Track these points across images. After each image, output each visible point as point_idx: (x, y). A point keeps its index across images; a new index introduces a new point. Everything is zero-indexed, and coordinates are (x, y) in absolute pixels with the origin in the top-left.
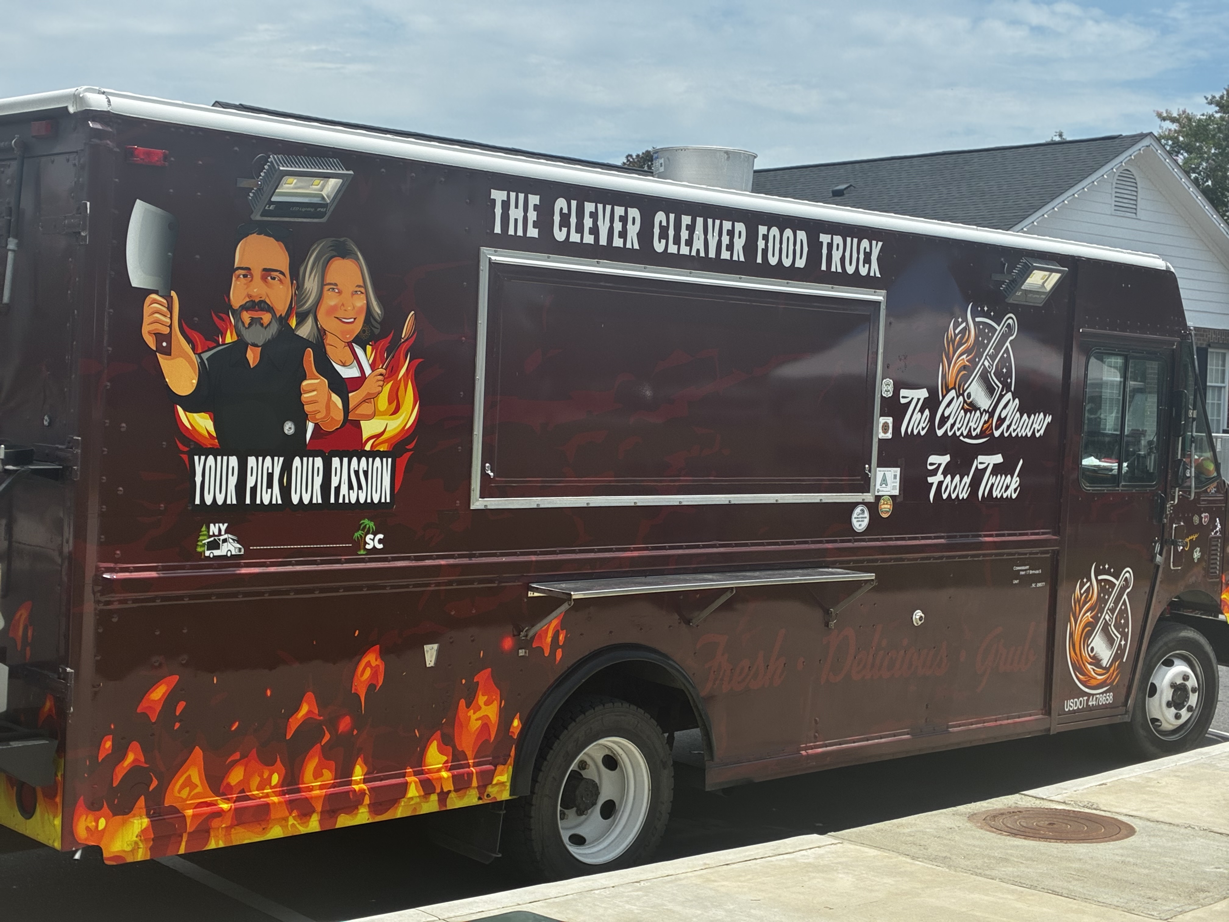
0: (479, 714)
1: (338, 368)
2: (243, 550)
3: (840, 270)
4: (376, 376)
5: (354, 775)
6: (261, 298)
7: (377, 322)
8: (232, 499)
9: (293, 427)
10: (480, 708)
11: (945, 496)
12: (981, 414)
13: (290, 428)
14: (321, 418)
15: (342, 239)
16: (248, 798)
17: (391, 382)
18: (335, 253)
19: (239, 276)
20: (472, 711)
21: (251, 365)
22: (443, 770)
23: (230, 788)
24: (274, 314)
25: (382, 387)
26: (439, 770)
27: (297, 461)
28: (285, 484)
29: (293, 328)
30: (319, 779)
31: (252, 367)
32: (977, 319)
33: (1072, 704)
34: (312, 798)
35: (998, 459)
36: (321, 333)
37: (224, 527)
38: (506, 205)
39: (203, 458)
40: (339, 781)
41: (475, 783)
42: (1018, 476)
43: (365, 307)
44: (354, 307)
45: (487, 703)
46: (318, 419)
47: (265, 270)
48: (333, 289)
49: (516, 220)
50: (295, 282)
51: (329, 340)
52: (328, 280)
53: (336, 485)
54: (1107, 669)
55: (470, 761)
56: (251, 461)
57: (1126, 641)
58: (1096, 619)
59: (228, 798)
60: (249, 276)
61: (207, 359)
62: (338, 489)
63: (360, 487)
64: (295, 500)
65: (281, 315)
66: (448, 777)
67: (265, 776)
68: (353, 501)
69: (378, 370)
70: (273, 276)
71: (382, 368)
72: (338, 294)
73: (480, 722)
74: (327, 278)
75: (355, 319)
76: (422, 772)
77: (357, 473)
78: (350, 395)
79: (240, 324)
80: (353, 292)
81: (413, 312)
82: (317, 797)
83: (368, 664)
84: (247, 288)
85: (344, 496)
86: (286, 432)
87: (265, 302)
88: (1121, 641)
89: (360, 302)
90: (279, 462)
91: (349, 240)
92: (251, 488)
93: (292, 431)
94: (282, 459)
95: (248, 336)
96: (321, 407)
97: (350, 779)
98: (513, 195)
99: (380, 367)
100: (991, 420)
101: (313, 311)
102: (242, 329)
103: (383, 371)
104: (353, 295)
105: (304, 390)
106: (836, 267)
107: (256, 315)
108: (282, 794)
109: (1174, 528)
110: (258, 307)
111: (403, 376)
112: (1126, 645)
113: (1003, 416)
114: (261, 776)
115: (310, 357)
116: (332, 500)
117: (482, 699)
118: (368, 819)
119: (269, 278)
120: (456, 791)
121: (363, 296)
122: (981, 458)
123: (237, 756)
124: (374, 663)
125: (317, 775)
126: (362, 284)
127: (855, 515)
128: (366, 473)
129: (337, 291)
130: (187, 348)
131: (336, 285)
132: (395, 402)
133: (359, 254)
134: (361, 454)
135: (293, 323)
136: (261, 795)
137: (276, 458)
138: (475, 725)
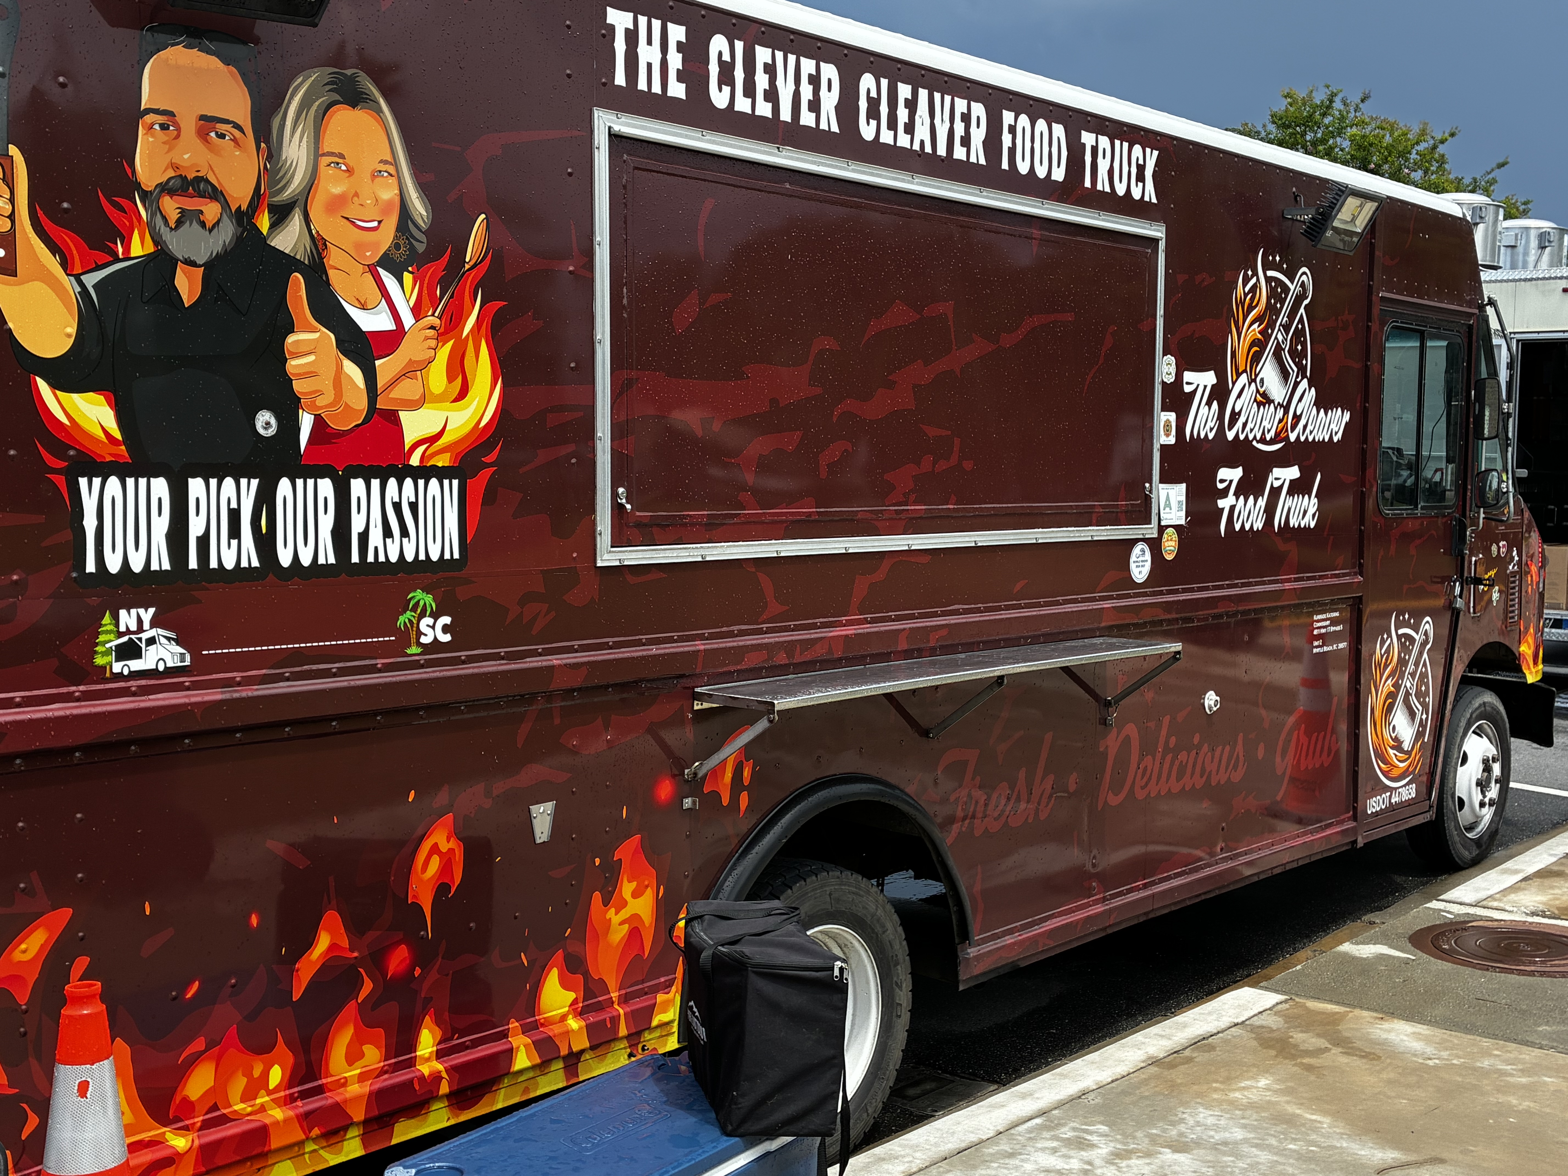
0: (625, 914)
1: (354, 312)
2: (188, 657)
3: (1107, 189)
4: (424, 329)
5: (420, 1048)
6: (198, 171)
7: (421, 231)
8: (162, 562)
9: (273, 421)
10: (625, 904)
11: (1238, 527)
12: (1276, 409)
13: (268, 423)
14: (326, 406)
15: (349, 72)
16: (224, 1120)
17: (451, 343)
18: (338, 97)
19: (151, 127)
20: (613, 910)
21: (185, 301)
22: (570, 1016)
23: (188, 1107)
24: (226, 205)
25: (435, 349)
26: (563, 1018)
27: (284, 486)
28: (264, 531)
29: (265, 233)
30: (358, 1064)
31: (186, 306)
32: (1270, 273)
33: (1374, 804)
34: (345, 1101)
35: (1293, 472)
36: (319, 245)
37: (147, 615)
38: (632, 36)
39: (97, 481)
40: (393, 1061)
41: (623, 1031)
42: (1316, 496)
43: (397, 200)
44: (377, 200)
45: (636, 895)
46: (321, 408)
47: (203, 118)
48: (338, 164)
49: (649, 65)
50: (263, 145)
51: (334, 259)
52: (326, 147)
53: (361, 529)
54: (1408, 753)
55: (612, 995)
56: (196, 486)
57: (1427, 714)
58: (1397, 686)
59: (187, 1125)
60: (171, 128)
61: (93, 286)
62: (364, 537)
63: (404, 533)
64: (285, 558)
65: (240, 206)
66: (580, 1028)
67: (257, 1073)
68: (394, 558)
69: (425, 319)
70: (220, 131)
71: (433, 315)
72: (347, 175)
73: (626, 926)
74: (326, 144)
75: (380, 222)
76: (536, 1025)
77: (397, 506)
78: (378, 363)
79: (159, 219)
80: (374, 171)
81: (483, 216)
82: (357, 1098)
83: (435, 849)
84: (168, 152)
85: (376, 549)
86: (261, 431)
87: (207, 181)
88: (1422, 714)
89: (388, 193)
90: (251, 487)
91: (361, 73)
92: (198, 538)
93: (271, 432)
94: (255, 483)
95: (177, 245)
96: (326, 384)
97: (413, 1055)
98: (643, 20)
99: (430, 313)
100: (1286, 416)
101: (301, 203)
102: (164, 230)
103: (437, 322)
104: (373, 177)
105: (290, 353)
106: (1103, 184)
107: (191, 204)
108: (289, 1101)
109: (1473, 563)
110: (194, 189)
111: (472, 331)
112: (1427, 719)
113: (1298, 413)
114: (248, 1074)
115: (299, 289)
116: (355, 558)
117: (627, 888)
118: (449, 1119)
119: (213, 134)
120: (593, 1048)
121: (393, 181)
122: (1277, 472)
123: (199, 1044)
124: (444, 847)
125: (352, 1058)
126: (389, 158)
127: (1133, 558)
128: (414, 506)
129: (343, 168)
130: (52, 263)
131: (341, 156)
132: (460, 377)
133: (382, 102)
134: (403, 472)
135: (264, 223)
136: (249, 1109)
137: (244, 482)
138: (618, 933)
